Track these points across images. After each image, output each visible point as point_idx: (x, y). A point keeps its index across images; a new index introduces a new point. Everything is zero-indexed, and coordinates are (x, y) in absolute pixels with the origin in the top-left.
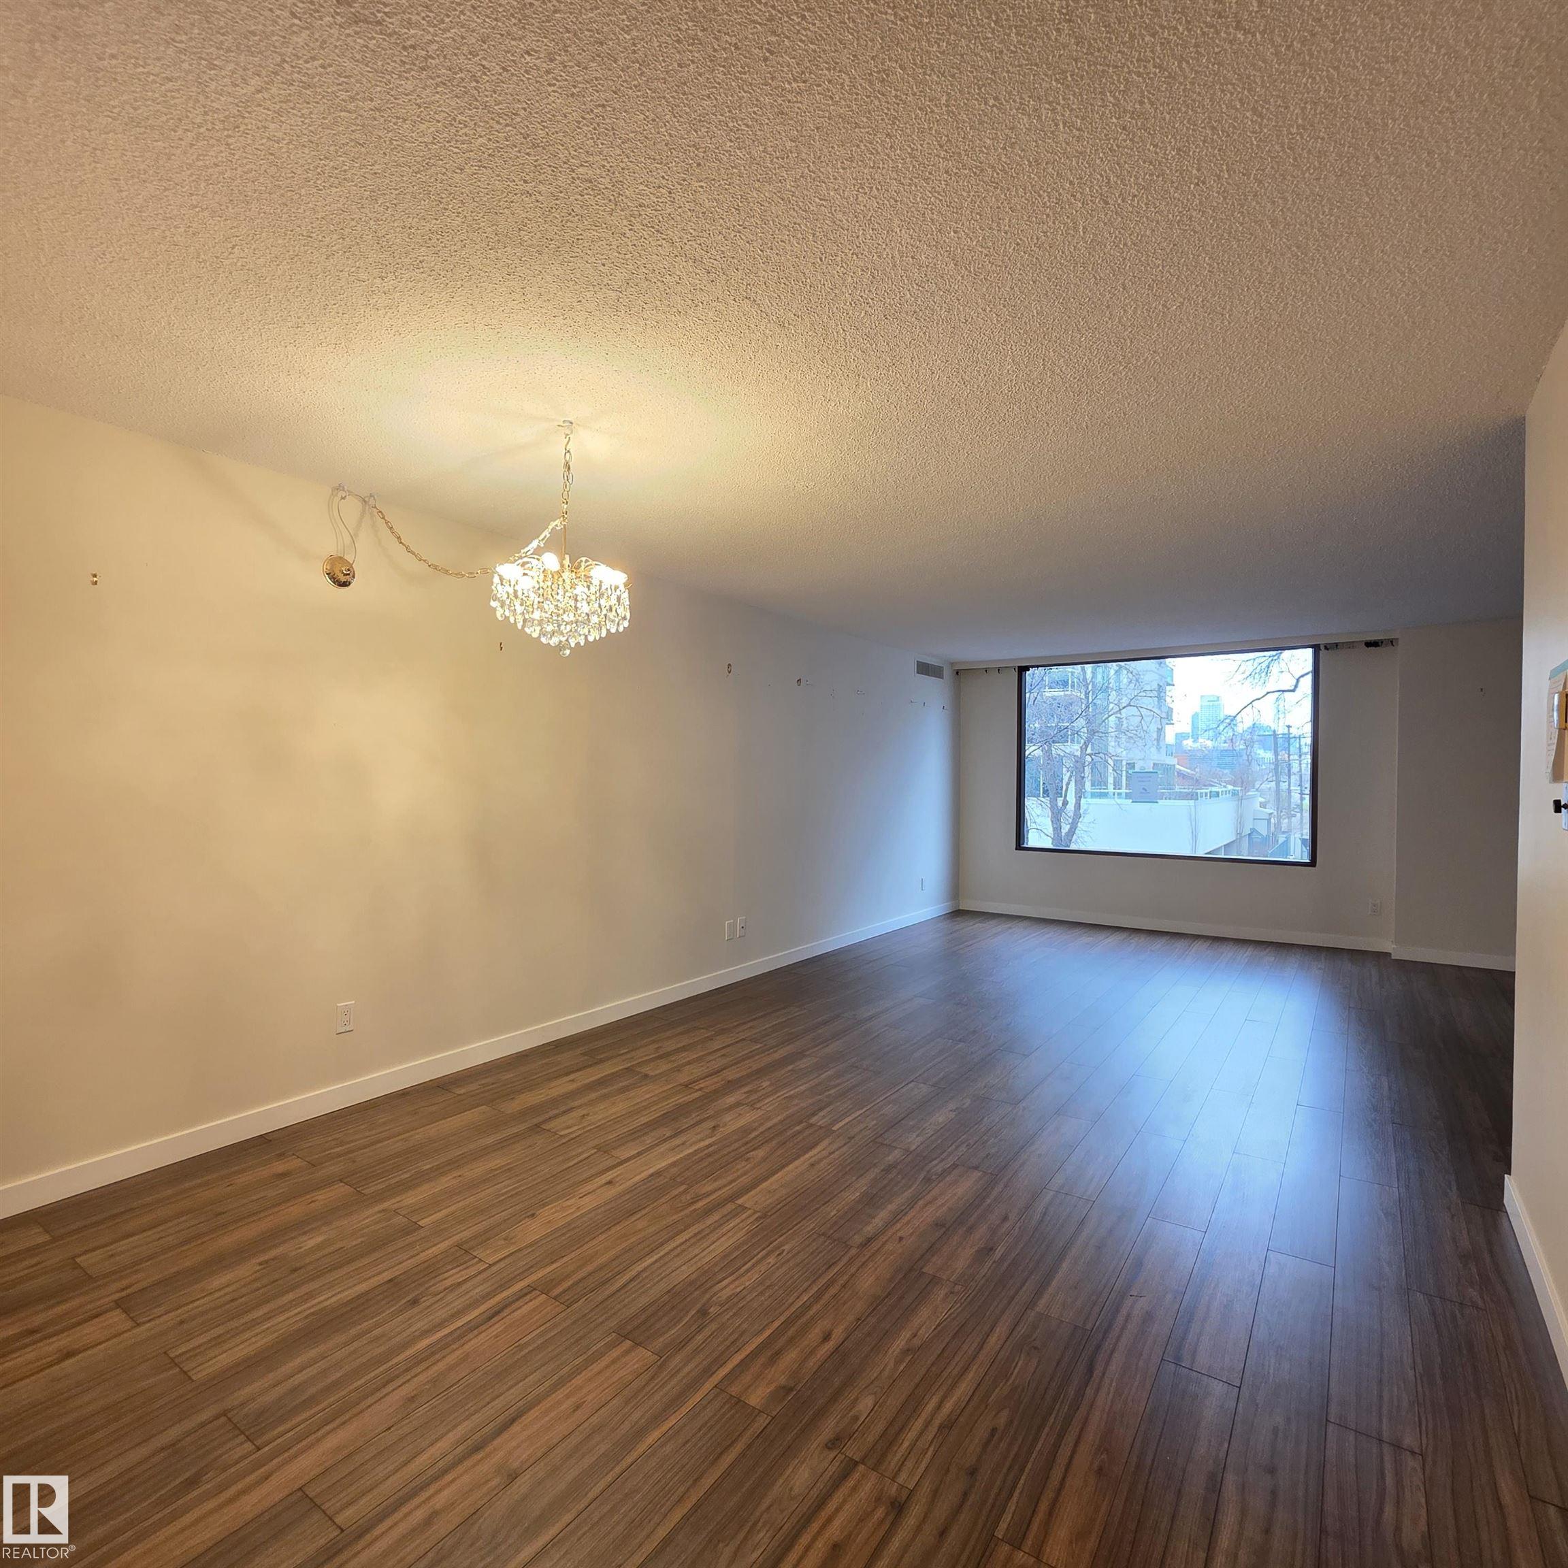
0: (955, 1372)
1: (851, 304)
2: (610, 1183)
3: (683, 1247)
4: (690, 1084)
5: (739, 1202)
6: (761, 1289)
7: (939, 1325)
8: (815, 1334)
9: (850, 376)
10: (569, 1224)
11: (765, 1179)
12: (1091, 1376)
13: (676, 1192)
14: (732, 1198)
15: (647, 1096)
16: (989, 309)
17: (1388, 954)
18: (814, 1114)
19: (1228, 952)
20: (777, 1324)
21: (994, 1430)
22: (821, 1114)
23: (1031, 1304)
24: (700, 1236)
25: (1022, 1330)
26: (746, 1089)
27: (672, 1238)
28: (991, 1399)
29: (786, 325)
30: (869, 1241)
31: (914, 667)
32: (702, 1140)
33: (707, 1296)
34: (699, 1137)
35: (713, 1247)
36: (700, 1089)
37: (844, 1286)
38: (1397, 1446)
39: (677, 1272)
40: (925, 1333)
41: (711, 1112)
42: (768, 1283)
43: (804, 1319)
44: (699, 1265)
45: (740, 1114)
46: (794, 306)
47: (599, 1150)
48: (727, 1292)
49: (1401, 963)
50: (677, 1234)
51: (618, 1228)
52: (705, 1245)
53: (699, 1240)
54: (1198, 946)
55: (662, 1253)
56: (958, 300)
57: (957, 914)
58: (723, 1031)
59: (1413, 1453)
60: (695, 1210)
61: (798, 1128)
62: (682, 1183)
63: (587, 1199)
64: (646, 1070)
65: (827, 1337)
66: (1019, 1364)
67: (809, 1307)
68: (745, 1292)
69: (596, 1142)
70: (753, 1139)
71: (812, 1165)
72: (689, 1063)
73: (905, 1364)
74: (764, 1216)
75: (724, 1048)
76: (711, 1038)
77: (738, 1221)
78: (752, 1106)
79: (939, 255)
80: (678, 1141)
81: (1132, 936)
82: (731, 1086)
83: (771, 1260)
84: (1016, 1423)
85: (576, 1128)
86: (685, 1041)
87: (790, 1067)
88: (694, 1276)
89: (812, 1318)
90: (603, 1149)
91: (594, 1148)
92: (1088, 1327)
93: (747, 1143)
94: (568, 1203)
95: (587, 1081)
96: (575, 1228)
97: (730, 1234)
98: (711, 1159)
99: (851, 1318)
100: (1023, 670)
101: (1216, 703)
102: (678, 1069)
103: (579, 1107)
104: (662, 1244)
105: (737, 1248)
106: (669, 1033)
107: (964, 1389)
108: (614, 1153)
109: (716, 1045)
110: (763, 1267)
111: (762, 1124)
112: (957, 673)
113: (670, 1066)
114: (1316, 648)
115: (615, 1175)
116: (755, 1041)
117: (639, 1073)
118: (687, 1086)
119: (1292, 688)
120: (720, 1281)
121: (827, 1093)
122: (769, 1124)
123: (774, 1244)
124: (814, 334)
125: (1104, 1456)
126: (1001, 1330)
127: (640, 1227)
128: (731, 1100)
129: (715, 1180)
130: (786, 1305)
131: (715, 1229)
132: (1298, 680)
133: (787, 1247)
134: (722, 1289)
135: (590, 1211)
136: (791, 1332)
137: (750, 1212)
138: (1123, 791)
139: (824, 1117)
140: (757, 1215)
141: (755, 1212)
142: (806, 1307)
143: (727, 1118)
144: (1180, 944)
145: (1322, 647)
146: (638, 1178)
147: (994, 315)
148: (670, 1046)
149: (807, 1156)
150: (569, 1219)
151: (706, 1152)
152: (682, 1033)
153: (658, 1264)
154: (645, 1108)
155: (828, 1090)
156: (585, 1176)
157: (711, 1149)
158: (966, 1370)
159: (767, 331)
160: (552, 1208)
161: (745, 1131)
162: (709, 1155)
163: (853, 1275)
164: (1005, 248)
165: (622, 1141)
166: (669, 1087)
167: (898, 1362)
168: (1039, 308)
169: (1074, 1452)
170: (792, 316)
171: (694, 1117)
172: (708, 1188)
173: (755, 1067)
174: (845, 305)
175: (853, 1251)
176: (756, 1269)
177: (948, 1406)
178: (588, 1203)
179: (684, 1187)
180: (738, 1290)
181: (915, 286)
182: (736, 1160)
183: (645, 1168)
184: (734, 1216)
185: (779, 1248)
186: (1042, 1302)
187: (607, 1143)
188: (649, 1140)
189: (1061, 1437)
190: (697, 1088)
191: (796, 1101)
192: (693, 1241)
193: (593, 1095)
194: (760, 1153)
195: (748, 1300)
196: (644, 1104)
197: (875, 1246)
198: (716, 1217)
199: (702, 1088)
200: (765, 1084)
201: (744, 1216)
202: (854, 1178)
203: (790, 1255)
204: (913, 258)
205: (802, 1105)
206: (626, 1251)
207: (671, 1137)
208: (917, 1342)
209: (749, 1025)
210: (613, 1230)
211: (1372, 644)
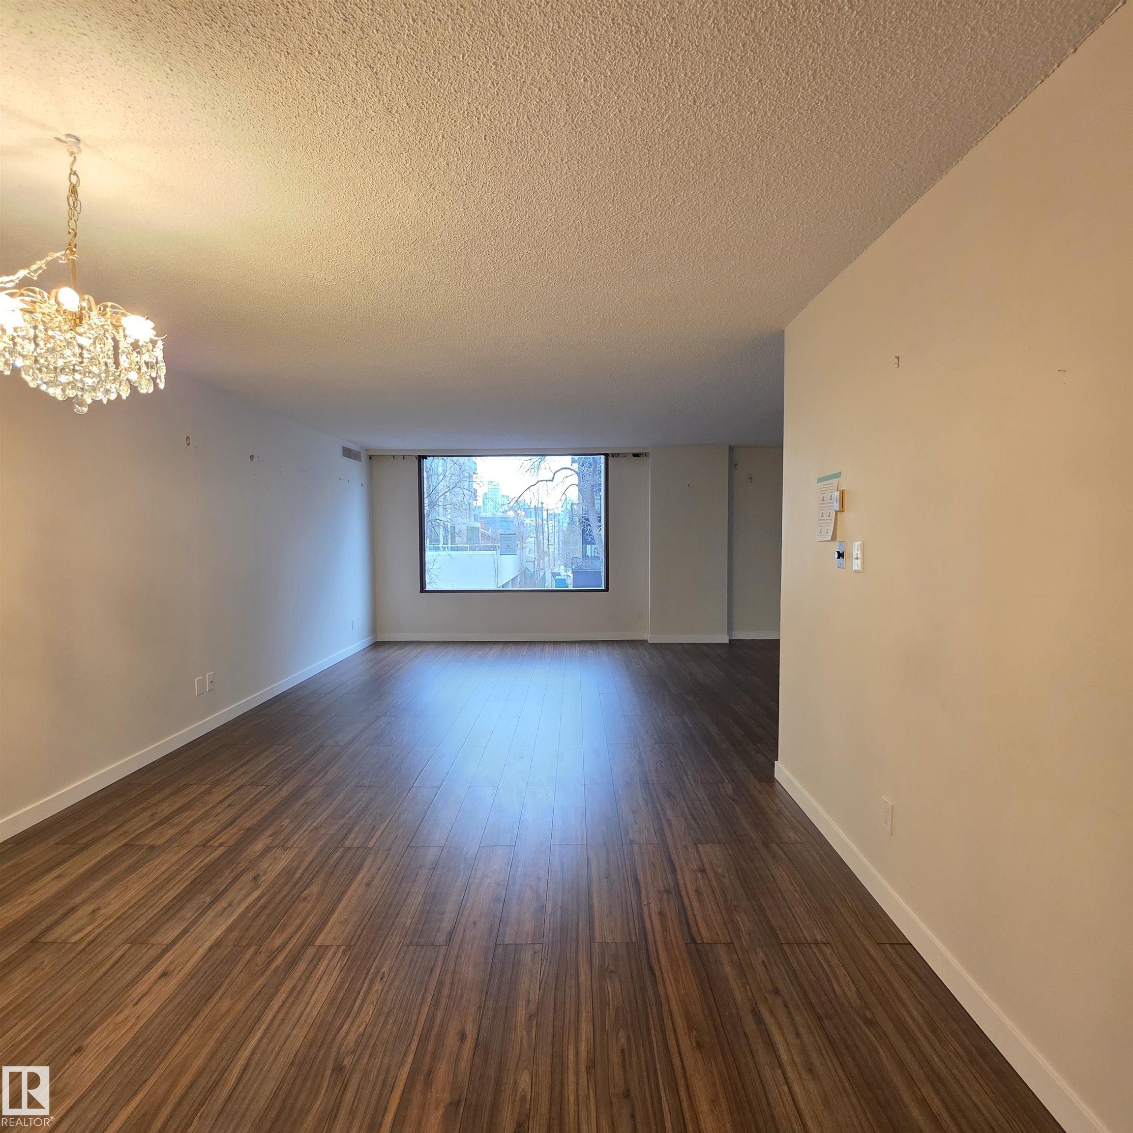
0: (572, 1017)
1: (464, 113)
2: (164, 974)
3: (283, 1011)
4: (208, 842)
5: (318, 942)
6: (382, 1018)
7: (540, 984)
8: (451, 1040)
9: (423, 183)
10: (135, 1039)
11: (332, 912)
12: (656, 976)
13: (248, 956)
14: (309, 942)
15: (164, 868)
16: (566, 160)
17: (646, 641)
18: (345, 837)
19: (566, 650)
20: (414, 1047)
21: (623, 1051)
22: (352, 835)
23: (592, 938)
24: (296, 993)
25: (596, 961)
26: (269, 832)
27: (265, 1008)
28: (607, 1027)
29: (394, 112)
30: (451, 934)
31: (339, 451)
32: (249, 894)
33: (335, 1049)
34: (244, 892)
35: (314, 998)
36: (221, 845)
37: (452, 984)
38: (817, 943)
39: (291, 1039)
40: (535, 995)
41: (243, 865)
42: (386, 1010)
43: (435, 1030)
44: (310, 1021)
45: (275, 858)
46: (413, 95)
47: (133, 943)
48: (352, 1038)
49: (655, 646)
50: (271, 999)
51: (199, 1020)
52: (305, 999)
53: (296, 998)
54: (548, 649)
55: (264, 1027)
56: (550, 144)
57: (377, 645)
58: (216, 783)
59: (824, 943)
60: (277, 968)
61: (337, 855)
62: (248, 946)
63: (145, 1003)
64: (149, 840)
65: (463, 1037)
66: (609, 989)
67: (433, 1018)
68: (369, 1030)
69: (123, 936)
70: (300, 878)
71: (368, 885)
72: (196, 821)
73: (534, 1029)
74: (349, 947)
75: (225, 798)
76: (208, 792)
77: (325, 962)
78: (283, 846)
79: (560, 96)
80: (223, 904)
81: (506, 646)
82: (253, 833)
83: (377, 986)
84: (632, 1037)
85: (89, 928)
86: (180, 801)
87: (302, 801)
88: (311, 1035)
89: (441, 1025)
90: (138, 940)
91: (124, 943)
92: (634, 940)
93: (296, 884)
94: (121, 1017)
95: (81, 871)
96: (144, 1042)
97: (325, 978)
98: (268, 911)
99: (473, 1009)
100: (421, 458)
101: (496, 487)
102: (187, 831)
103: (83, 903)
104: (259, 1018)
105: (339, 989)
106: (159, 797)
107: (585, 1028)
108: (153, 940)
109: (216, 796)
110: (373, 997)
111: (301, 862)
112: (370, 458)
113: (177, 830)
114: (607, 456)
115: (168, 962)
116: (254, 784)
117: (142, 846)
118: (204, 845)
119: (551, 479)
120: (340, 1029)
121: (347, 816)
122: (309, 858)
123: (372, 970)
124: (414, 131)
125: (694, 1033)
126: (584, 970)
127: (223, 1010)
128: (259, 846)
129: (283, 931)
130: (413, 1023)
131: (308, 978)
132: (554, 474)
133: (385, 969)
134: (346, 1036)
135: (156, 1015)
136: (430, 1048)
137: (333, 949)
138: (449, 545)
139: (356, 838)
140: (341, 949)
141: (339, 946)
142: (431, 1018)
143: (264, 864)
144: (537, 649)
145: (610, 455)
146: (195, 958)
147: (567, 167)
148: (165, 809)
149: (359, 878)
150: (131, 1035)
151: (259, 904)
152: (172, 794)
153: (265, 1041)
154: (168, 880)
155: (348, 813)
156: (129, 977)
157: (262, 901)
158: (578, 1013)
159: (371, 112)
160: (102, 1031)
161: (288, 872)
162: (264, 907)
163: (454, 972)
164: (610, 111)
165: (157, 924)
166: (185, 851)
167: (529, 1031)
168: (599, 173)
169: (677, 1040)
170: (405, 104)
171: (228, 875)
172: (278, 942)
173: (268, 809)
174: (459, 111)
175: (443, 950)
176: (368, 1001)
177: (583, 1048)
178: (149, 1007)
179: (252, 950)
180: (361, 1030)
181: (526, 117)
182: (294, 903)
183: (200, 943)
184: (320, 960)
185: (378, 972)
186: (597, 934)
187: (140, 932)
188: (189, 913)
189: (663, 1032)
190: (216, 844)
191: (323, 831)
192: (291, 1000)
193: (96, 885)
194: (315, 889)
195: (377, 1034)
196: (164, 877)
197: (457, 938)
198: (302, 967)
199: (223, 843)
200: (286, 822)
201: (330, 954)
202: (410, 884)
203: (392, 975)
204: (540, 90)
205: (331, 832)
206: (221, 1042)
207: (213, 902)
208: (533, 1007)
209: (242, 770)
210: (195, 1024)
211: (636, 455)
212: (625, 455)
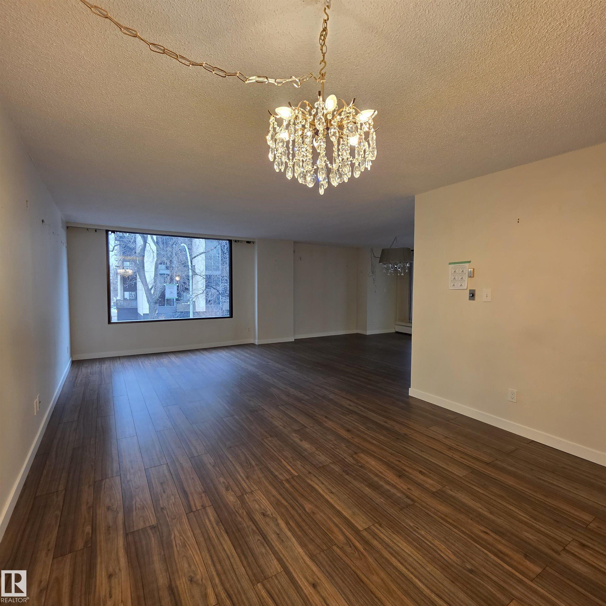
6: (449, 543)
17: (254, 344)
33: (456, 565)
39: (432, 573)
42: (444, 539)
44: (425, 561)
48: (453, 557)
62: (329, 547)
65: (486, 533)
68: (453, 551)
71: (331, 492)
74: (379, 523)
77: (381, 534)
83: (422, 532)
88: (436, 566)
93: (293, 508)
97: (394, 541)
99: (470, 521)
100: (108, 232)
110: (429, 537)
112: (67, 228)
114: (230, 241)
145: (234, 241)
211: (248, 242)
212: (242, 241)
